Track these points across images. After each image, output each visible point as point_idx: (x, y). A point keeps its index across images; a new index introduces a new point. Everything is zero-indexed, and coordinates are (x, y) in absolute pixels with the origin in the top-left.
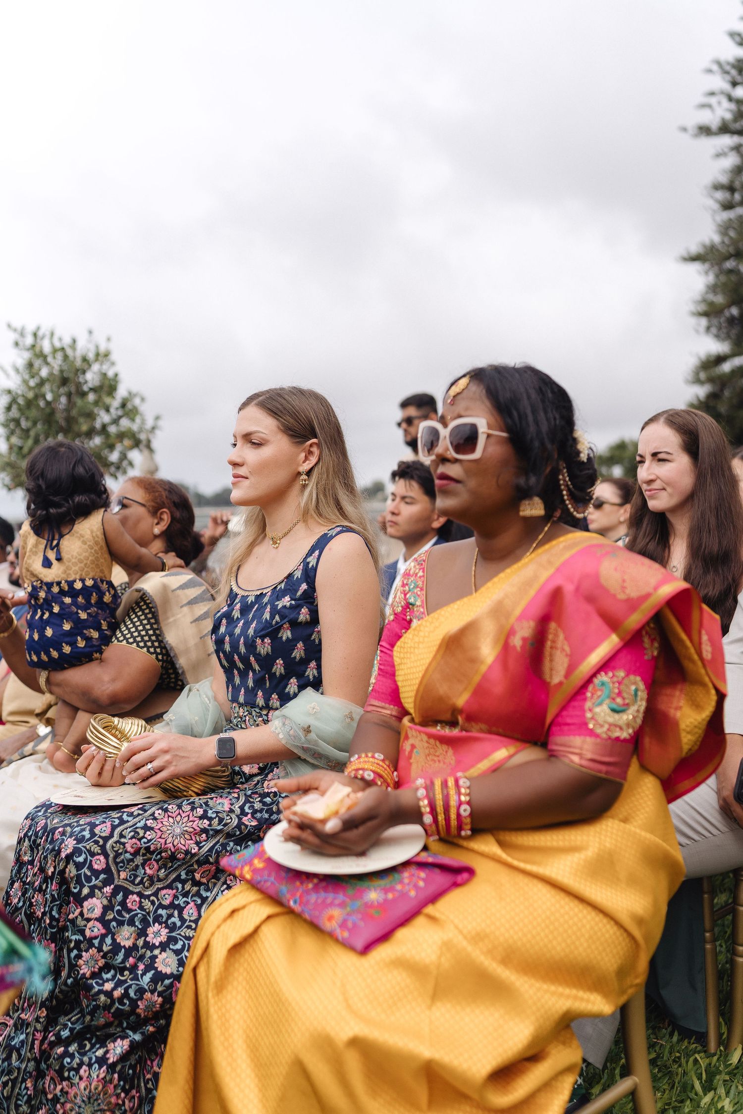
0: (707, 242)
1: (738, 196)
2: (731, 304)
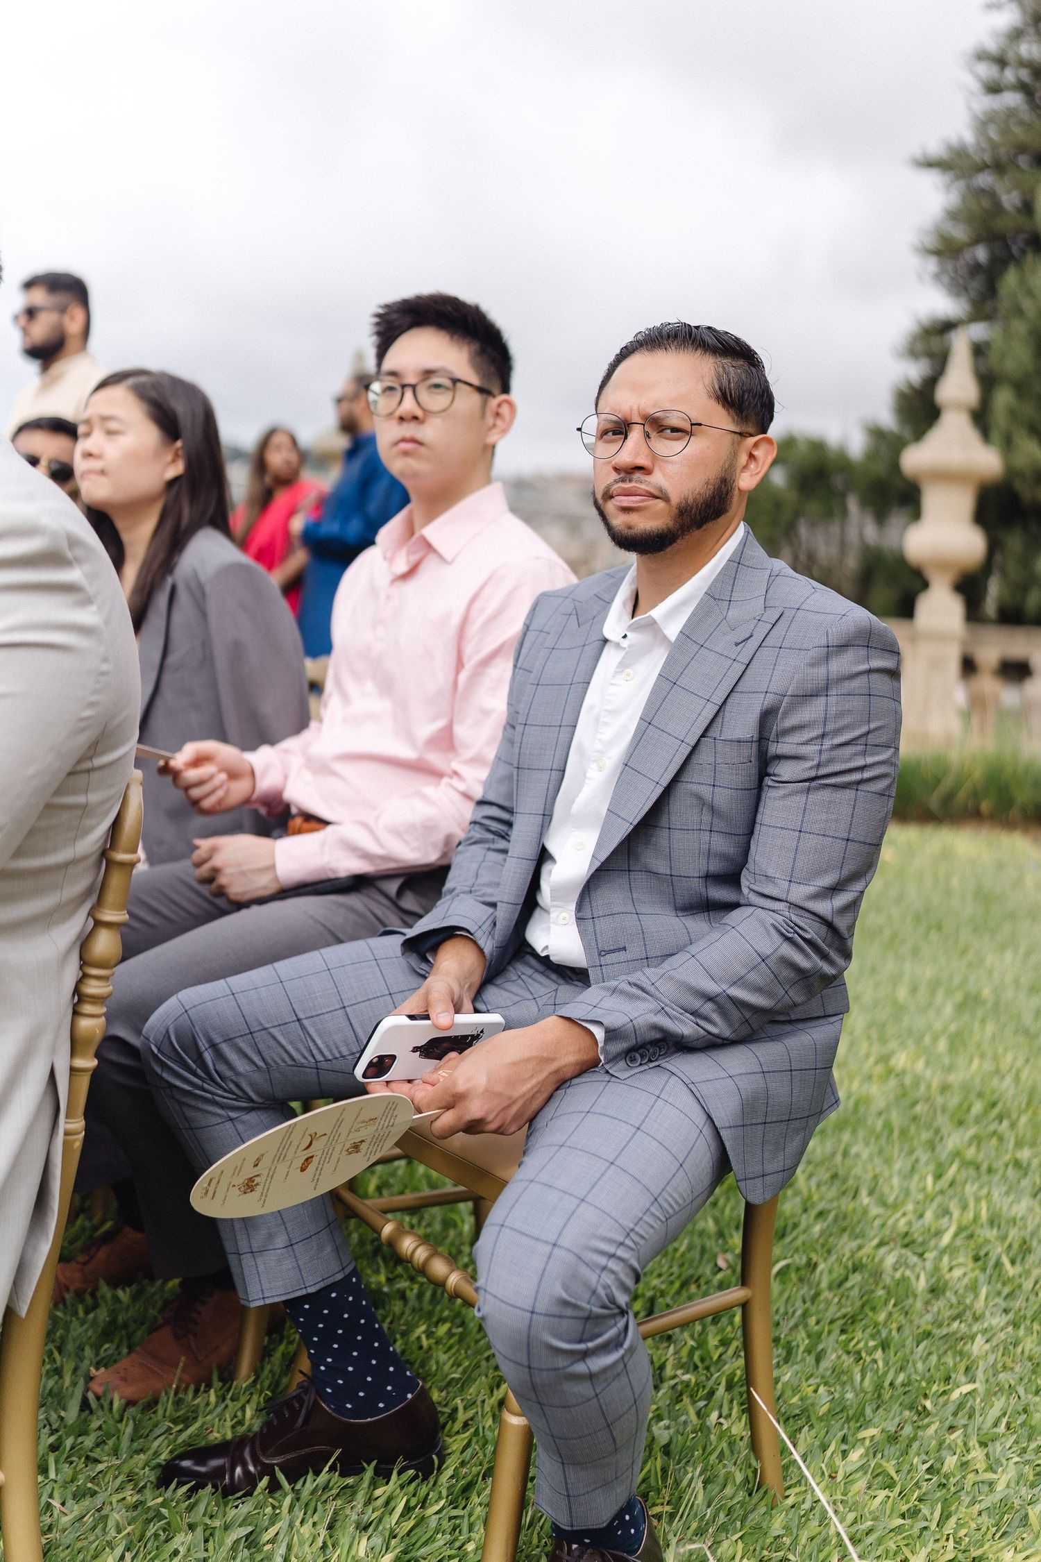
0: (954, 141)
1: (1010, 75)
2: (975, 241)
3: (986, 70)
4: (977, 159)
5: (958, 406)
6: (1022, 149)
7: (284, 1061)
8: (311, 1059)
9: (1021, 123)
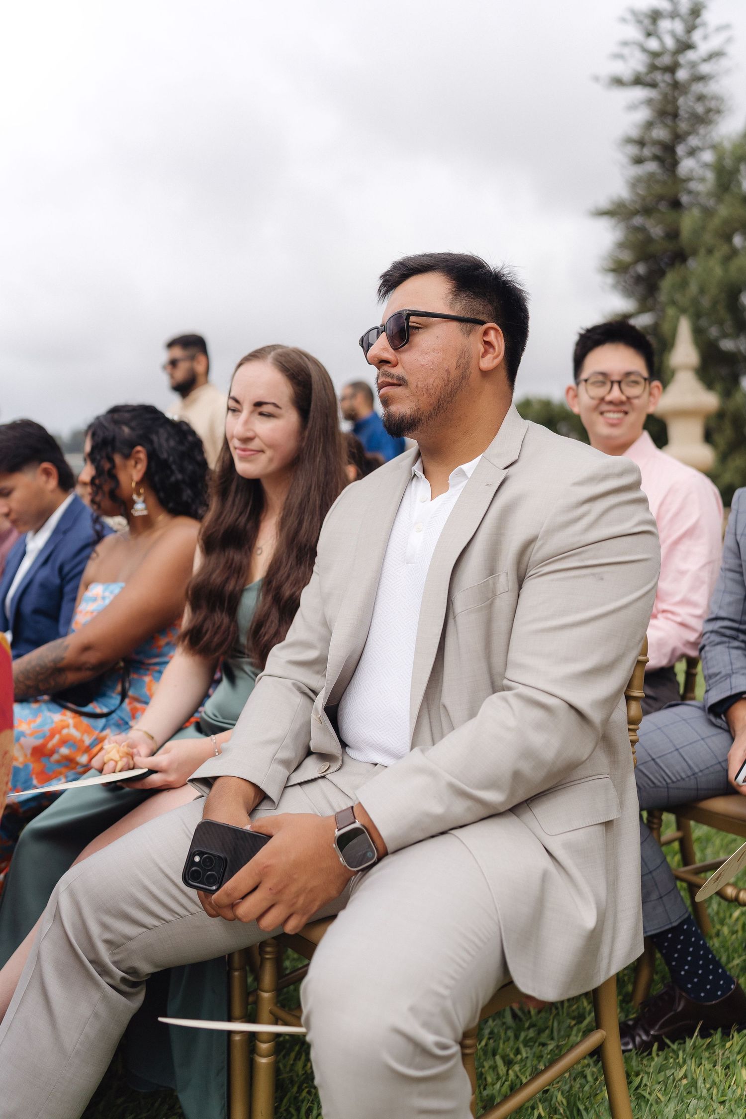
1: (647, 152)
2: (636, 261)
3: (633, 150)
4: (631, 208)
5: (686, 367)
6: (661, 198)
7: (649, 785)
8: (664, 782)
9: (657, 182)
